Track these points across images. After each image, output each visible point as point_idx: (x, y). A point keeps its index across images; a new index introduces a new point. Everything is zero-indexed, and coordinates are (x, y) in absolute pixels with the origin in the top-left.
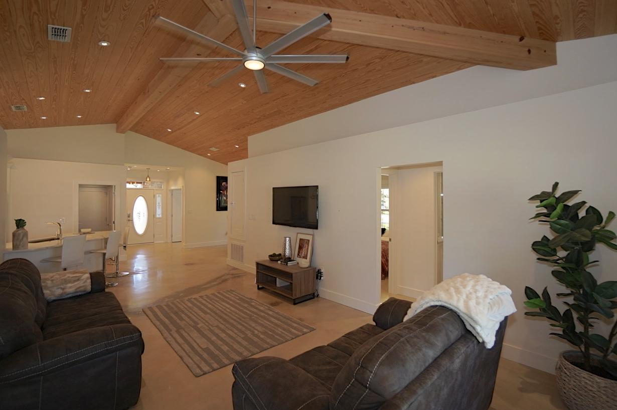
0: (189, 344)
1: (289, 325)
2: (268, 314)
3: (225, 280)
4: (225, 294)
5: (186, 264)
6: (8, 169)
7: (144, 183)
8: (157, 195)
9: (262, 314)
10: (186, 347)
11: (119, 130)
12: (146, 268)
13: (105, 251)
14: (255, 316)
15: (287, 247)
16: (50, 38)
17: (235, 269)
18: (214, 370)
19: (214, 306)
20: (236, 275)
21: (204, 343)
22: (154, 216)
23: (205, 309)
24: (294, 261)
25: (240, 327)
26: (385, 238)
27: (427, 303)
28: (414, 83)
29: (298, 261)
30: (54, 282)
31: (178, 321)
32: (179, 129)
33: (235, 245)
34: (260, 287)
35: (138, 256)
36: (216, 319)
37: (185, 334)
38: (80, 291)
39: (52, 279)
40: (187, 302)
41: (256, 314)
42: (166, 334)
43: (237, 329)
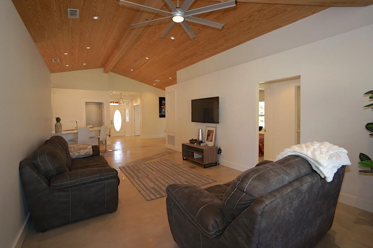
0: (144, 185)
1: (201, 178)
2: (189, 172)
3: (164, 155)
4: (164, 161)
5: (143, 147)
6: (52, 95)
7: (119, 102)
8: (126, 109)
9: (185, 172)
10: (142, 186)
11: (106, 72)
12: (121, 148)
13: (99, 137)
14: (181, 173)
15: (200, 135)
16: (69, 17)
17: (170, 149)
18: (158, 198)
19: (158, 167)
20: (171, 153)
21: (152, 185)
22: (125, 121)
23: (153, 168)
24: (204, 143)
25: (172, 178)
26: (261, 132)
27: (286, 153)
28: (281, 27)
29: (207, 143)
30: (75, 149)
31: (138, 174)
32: (137, 69)
33: (170, 135)
34: (184, 158)
35: (117, 142)
36: (159, 174)
37: (142, 180)
38: (88, 155)
39: (74, 147)
40: (143, 165)
41: (182, 172)
42: (132, 180)
43: (170, 179)
